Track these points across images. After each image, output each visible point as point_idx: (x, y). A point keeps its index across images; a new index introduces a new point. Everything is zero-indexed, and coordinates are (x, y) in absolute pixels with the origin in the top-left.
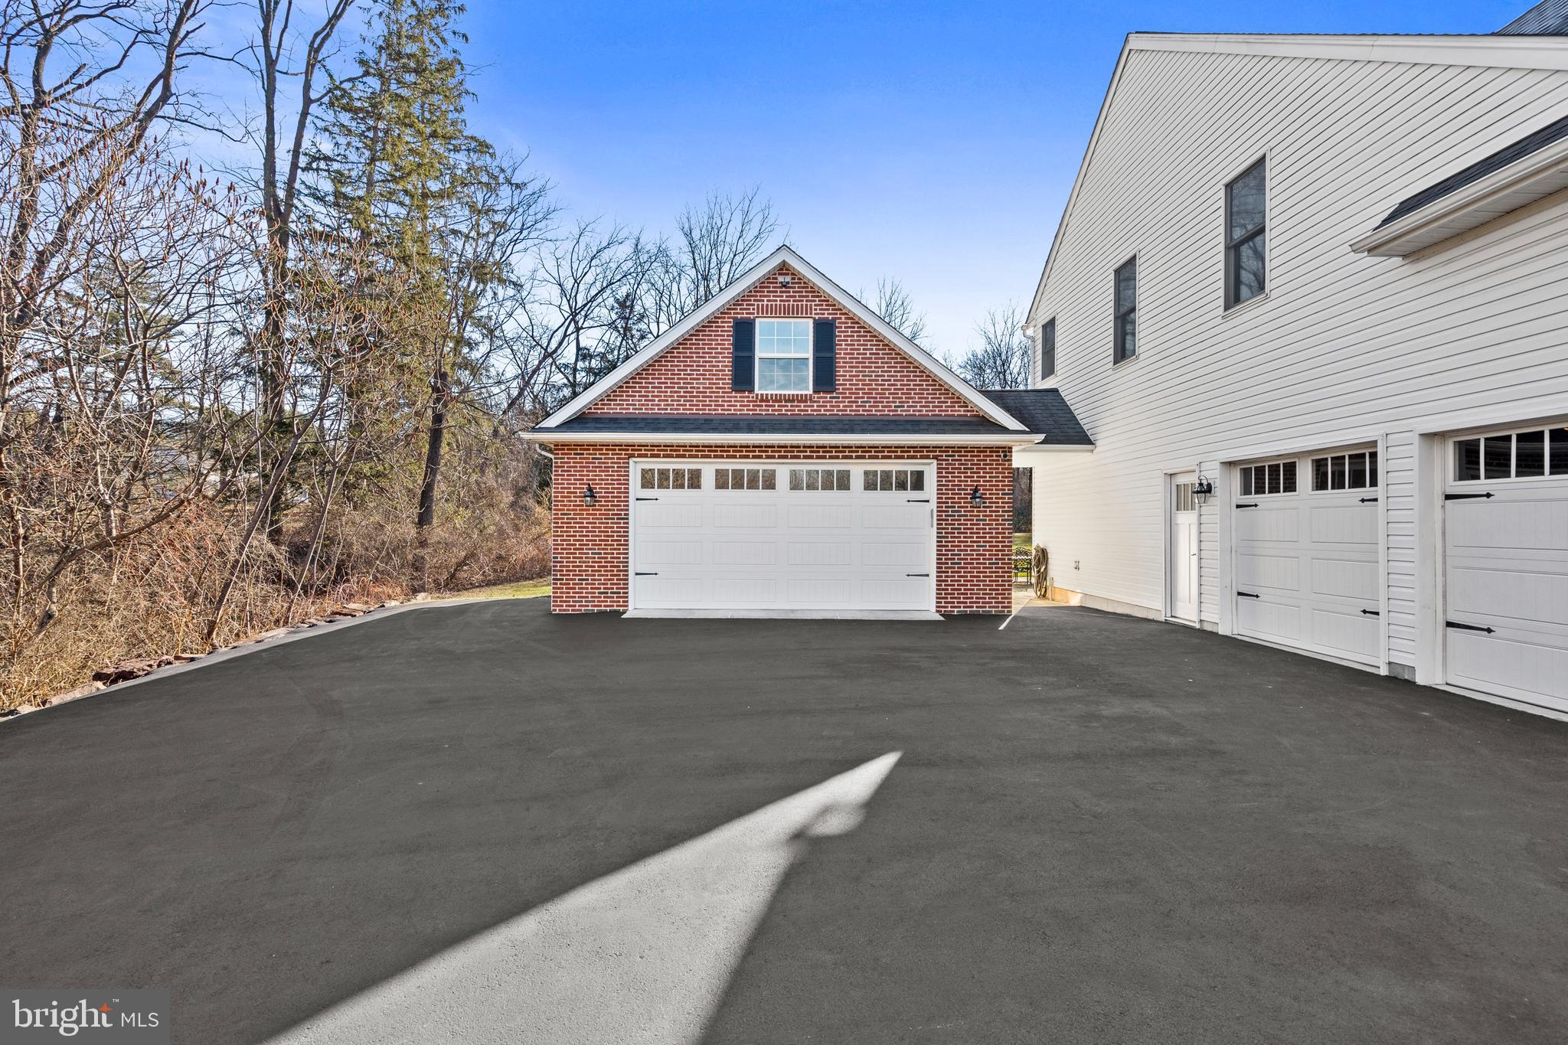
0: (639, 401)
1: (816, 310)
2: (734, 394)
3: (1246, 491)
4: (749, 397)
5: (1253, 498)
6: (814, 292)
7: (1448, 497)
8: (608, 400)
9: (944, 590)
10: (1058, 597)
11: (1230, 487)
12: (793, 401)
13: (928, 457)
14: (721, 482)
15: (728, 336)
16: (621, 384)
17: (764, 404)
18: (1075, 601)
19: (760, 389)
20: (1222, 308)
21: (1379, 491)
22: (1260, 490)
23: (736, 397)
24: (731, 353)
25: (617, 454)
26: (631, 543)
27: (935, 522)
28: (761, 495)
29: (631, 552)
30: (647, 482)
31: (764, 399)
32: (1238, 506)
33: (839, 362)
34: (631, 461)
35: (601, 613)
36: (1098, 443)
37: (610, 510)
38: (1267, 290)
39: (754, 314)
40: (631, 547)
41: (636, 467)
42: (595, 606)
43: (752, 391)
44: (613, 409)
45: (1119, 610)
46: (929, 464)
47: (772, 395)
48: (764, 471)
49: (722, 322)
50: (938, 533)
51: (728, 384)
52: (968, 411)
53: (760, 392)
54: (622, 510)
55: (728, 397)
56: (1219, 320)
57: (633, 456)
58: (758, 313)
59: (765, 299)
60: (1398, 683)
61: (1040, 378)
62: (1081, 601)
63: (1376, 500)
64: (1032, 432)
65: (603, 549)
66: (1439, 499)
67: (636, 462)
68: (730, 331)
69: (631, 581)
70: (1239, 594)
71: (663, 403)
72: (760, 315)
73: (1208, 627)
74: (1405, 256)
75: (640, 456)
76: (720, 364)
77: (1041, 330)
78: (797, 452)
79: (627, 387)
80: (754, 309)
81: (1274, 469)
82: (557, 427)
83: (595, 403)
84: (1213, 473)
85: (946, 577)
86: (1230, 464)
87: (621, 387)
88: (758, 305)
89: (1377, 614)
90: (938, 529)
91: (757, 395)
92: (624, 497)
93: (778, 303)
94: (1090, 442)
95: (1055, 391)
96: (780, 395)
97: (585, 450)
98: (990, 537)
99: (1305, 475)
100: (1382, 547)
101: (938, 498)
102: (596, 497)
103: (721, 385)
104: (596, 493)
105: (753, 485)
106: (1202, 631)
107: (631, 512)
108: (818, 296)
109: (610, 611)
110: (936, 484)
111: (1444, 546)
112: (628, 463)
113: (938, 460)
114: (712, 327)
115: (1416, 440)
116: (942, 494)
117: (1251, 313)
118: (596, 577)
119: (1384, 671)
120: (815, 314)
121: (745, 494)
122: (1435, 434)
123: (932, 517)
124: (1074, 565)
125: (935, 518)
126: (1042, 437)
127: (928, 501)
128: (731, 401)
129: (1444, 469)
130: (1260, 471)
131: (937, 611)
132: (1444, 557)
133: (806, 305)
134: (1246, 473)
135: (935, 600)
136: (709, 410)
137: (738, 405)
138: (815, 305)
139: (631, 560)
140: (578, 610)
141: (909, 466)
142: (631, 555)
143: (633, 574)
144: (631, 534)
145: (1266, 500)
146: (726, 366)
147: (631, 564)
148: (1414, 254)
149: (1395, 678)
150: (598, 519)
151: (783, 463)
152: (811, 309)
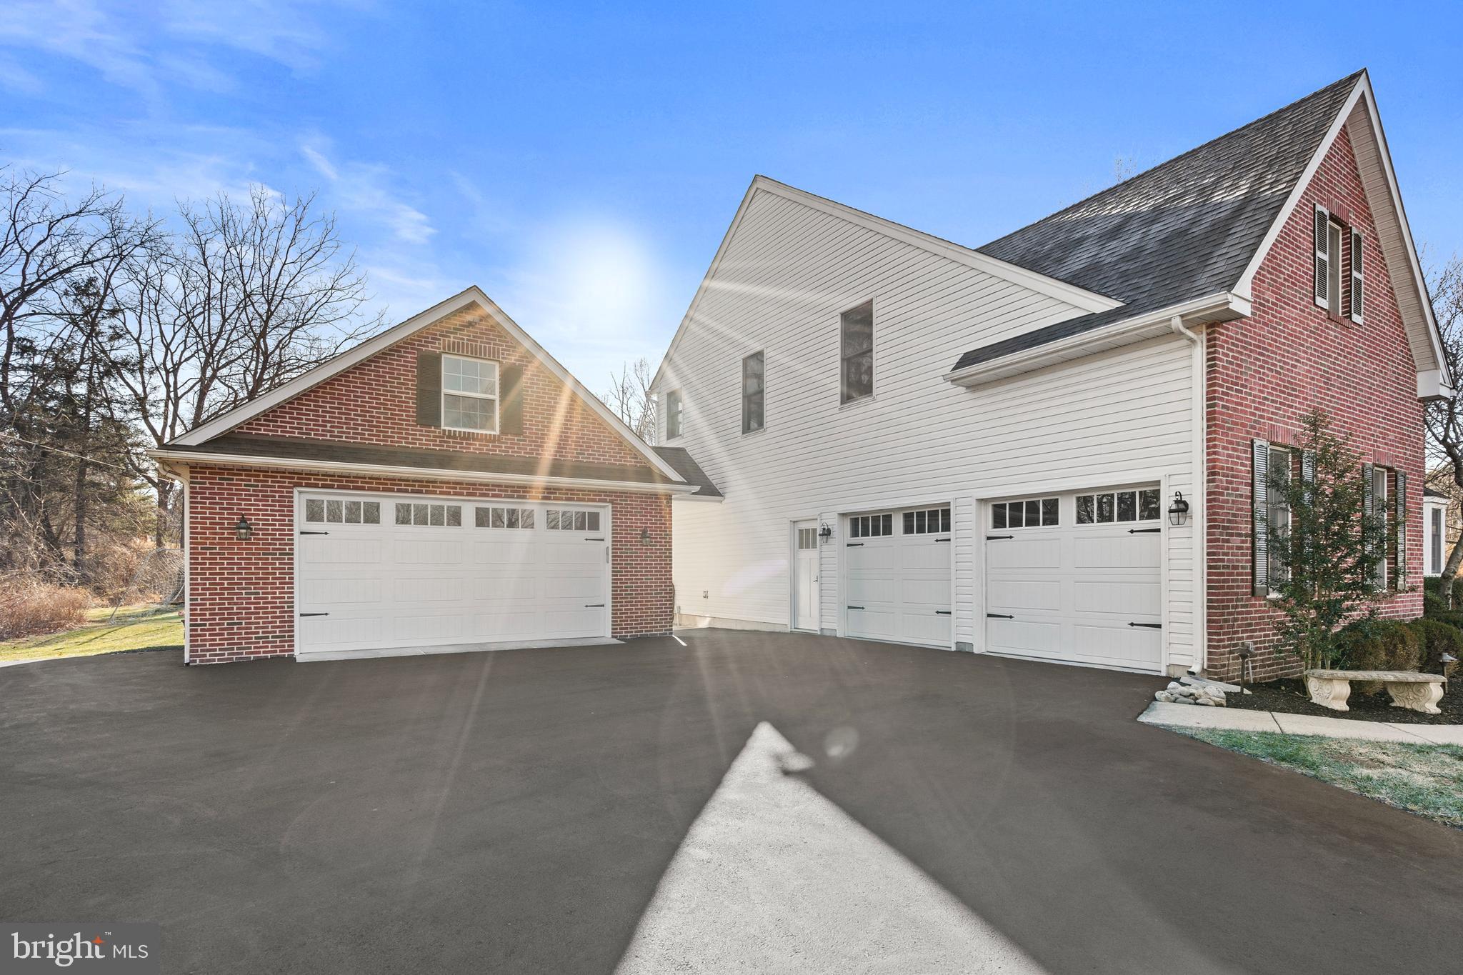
0: (306, 425)
1: (503, 354)
2: (418, 428)
3: (855, 534)
4: (435, 432)
5: (860, 539)
6: (501, 337)
7: (989, 538)
8: (265, 420)
9: (619, 617)
10: (685, 622)
11: (842, 531)
12: (482, 440)
13: (605, 501)
14: (403, 517)
15: (412, 367)
16: (283, 404)
17: (451, 440)
18: (704, 624)
19: (445, 425)
20: (839, 402)
21: (951, 534)
22: (865, 534)
23: (422, 431)
24: (416, 386)
25: (278, 482)
26: (296, 581)
27: (610, 558)
28: (446, 531)
29: (296, 590)
30: (314, 514)
31: (451, 435)
32: (848, 545)
33: (526, 408)
34: (296, 490)
35: (258, 660)
36: (727, 496)
37: (270, 544)
38: (874, 394)
39: (440, 348)
40: (296, 585)
41: (300, 499)
42: (252, 653)
43: (438, 426)
44: (274, 431)
45: (748, 627)
46: (604, 507)
47: (460, 432)
48: (448, 507)
49: (404, 352)
50: (613, 568)
51: (412, 416)
52: (638, 462)
53: (447, 428)
54: (286, 544)
55: (412, 430)
56: (836, 410)
57: (300, 485)
58: (444, 348)
59: (452, 336)
60: (963, 655)
61: (665, 438)
62: (710, 623)
63: (949, 540)
64: (689, 483)
65: (262, 588)
66: (984, 539)
67: (300, 492)
68: (414, 363)
69: (296, 624)
70: (849, 607)
71: (336, 430)
72: (447, 351)
73: (827, 633)
74: (967, 387)
75: (308, 485)
76: (403, 395)
77: (665, 397)
78: (486, 490)
79: (290, 408)
80: (439, 344)
81: (876, 519)
82: (199, 445)
83: (248, 422)
84: (833, 522)
85: (621, 606)
86: (843, 515)
87: (284, 407)
88: (444, 340)
89: (950, 613)
90: (613, 564)
91: (444, 431)
92: (289, 530)
93: (465, 342)
94: (720, 495)
95: (682, 450)
96: (469, 433)
97: (235, 475)
98: (656, 571)
99: (898, 523)
100: (953, 570)
101: (613, 537)
102: (251, 529)
103: (404, 417)
104: (251, 524)
105: (437, 521)
106: (823, 637)
107: (296, 547)
108: (505, 341)
109: (272, 657)
110: (611, 525)
111: (986, 569)
112: (292, 492)
113: (613, 503)
114: (394, 355)
115: (974, 503)
116: (617, 534)
117: (862, 409)
118: (253, 620)
119: (954, 649)
120: (503, 358)
121: (429, 531)
122: (982, 500)
123: (607, 554)
124: (704, 595)
125: (610, 555)
126: (697, 488)
127: (603, 540)
128: (416, 435)
129: (986, 521)
130: (865, 520)
131: (613, 637)
132: (986, 575)
133: (494, 348)
134: (855, 522)
135: (611, 627)
136: (391, 442)
137: (423, 440)
138: (502, 350)
139: (296, 600)
140: (227, 659)
141: (587, 508)
142: (296, 595)
143: (299, 615)
144: (296, 571)
145: (869, 540)
146: (411, 398)
147: (296, 605)
148: (975, 386)
149: (960, 651)
150: (254, 554)
151: (469, 501)
152: (498, 352)
